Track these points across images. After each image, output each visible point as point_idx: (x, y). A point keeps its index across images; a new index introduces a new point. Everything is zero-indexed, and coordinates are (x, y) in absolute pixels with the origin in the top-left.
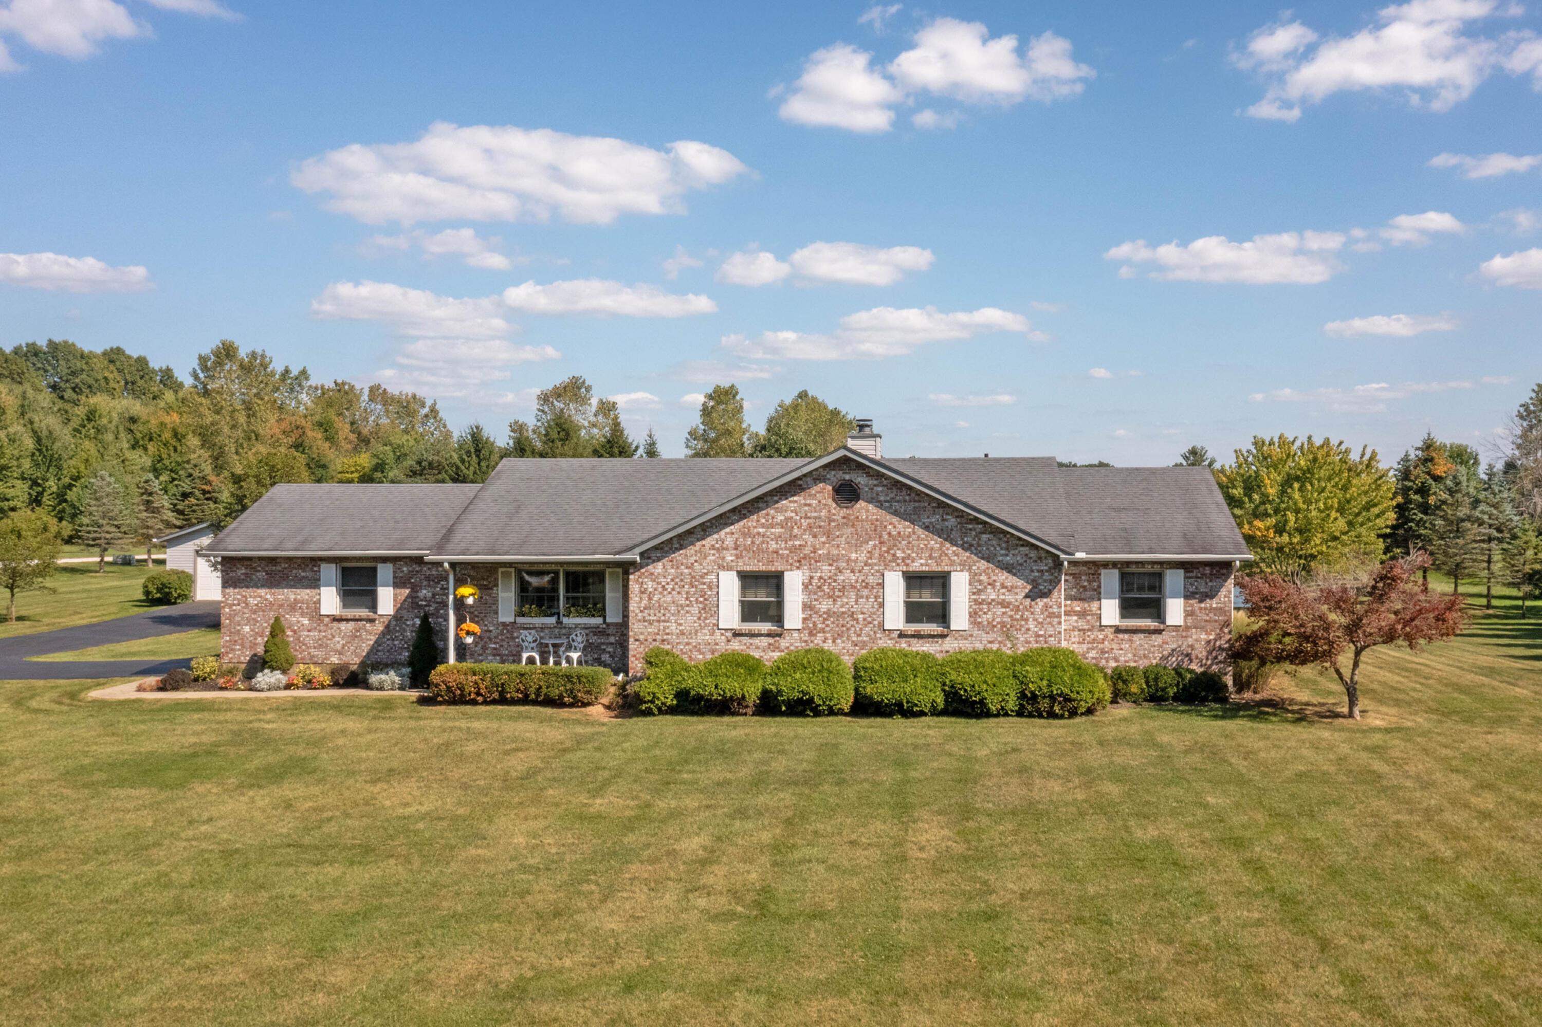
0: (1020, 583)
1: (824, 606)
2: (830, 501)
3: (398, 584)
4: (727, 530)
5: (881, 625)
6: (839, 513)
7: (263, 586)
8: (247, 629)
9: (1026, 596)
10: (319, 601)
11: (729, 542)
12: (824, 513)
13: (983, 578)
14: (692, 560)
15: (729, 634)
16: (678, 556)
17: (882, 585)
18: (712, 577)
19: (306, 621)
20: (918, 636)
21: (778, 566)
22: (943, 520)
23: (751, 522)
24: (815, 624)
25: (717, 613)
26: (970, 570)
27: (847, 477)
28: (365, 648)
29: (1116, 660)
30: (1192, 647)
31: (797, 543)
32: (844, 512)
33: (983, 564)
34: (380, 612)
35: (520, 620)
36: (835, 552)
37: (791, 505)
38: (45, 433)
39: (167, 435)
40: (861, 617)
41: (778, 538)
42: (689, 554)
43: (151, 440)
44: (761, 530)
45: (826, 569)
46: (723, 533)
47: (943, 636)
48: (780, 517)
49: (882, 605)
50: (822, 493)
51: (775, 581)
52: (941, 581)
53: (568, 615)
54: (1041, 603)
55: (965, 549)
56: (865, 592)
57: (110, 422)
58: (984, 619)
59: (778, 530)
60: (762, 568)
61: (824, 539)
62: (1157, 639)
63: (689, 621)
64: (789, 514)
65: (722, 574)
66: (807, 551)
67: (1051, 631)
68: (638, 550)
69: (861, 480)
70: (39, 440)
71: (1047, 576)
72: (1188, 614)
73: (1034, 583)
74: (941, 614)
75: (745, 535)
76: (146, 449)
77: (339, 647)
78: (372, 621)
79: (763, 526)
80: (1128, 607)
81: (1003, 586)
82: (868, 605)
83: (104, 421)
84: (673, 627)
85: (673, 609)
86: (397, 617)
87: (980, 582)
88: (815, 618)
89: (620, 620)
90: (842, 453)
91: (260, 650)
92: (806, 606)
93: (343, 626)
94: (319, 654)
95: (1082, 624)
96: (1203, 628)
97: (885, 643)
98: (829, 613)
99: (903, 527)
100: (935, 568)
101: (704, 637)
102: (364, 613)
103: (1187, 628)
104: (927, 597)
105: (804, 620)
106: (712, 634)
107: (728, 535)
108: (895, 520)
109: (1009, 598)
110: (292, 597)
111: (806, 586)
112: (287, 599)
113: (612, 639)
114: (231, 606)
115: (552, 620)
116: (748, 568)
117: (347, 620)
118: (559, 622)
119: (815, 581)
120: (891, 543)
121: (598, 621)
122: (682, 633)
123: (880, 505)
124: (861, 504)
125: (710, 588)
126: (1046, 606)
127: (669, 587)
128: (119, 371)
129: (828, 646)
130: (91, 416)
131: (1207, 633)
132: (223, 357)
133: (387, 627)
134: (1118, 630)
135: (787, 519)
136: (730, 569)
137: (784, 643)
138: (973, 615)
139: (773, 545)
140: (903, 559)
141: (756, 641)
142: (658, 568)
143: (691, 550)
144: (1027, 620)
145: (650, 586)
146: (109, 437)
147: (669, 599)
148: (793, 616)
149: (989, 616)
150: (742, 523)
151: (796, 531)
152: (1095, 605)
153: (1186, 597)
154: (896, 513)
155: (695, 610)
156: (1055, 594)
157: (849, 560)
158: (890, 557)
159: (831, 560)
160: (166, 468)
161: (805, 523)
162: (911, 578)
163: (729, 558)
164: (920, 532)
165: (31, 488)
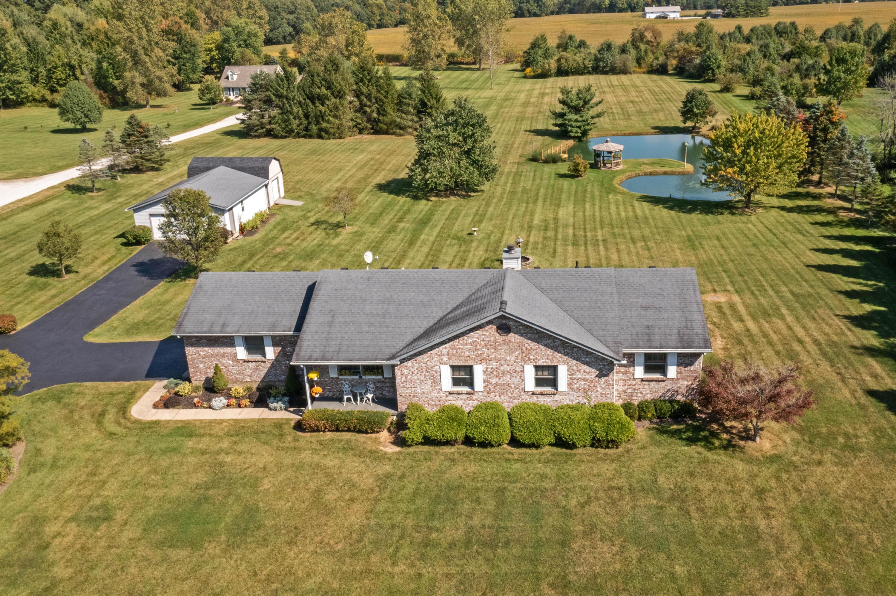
0: (593, 370)
1: (494, 381)
2: (496, 333)
3: (275, 345)
4: (444, 347)
5: (523, 389)
6: (500, 338)
8: (201, 366)
9: (597, 376)
10: (236, 353)
11: (445, 352)
12: (492, 339)
13: (575, 368)
14: (426, 360)
15: (447, 393)
16: (419, 358)
17: (523, 371)
18: (437, 368)
19: (231, 362)
20: (542, 394)
21: (470, 363)
22: (553, 342)
23: (455, 342)
24: (490, 389)
25: (440, 384)
26: (568, 364)
27: (504, 322)
28: (262, 375)
29: (641, 393)
30: (680, 387)
31: (479, 352)
32: (503, 338)
33: (574, 362)
34: (268, 358)
35: (340, 377)
36: (499, 356)
37: (475, 336)
38: (31, 41)
39: (102, 37)
40: (513, 386)
41: (469, 350)
42: (425, 357)
43: (93, 39)
44: (461, 347)
45: (494, 364)
46: (441, 348)
47: (554, 394)
48: (470, 341)
49: (523, 380)
50: (492, 330)
51: (469, 369)
52: (554, 369)
53: (365, 375)
54: (604, 379)
55: (565, 355)
56: (515, 375)
57: (67, 29)
58: (575, 386)
59: (469, 347)
60: (462, 363)
61: (493, 351)
62: (662, 384)
63: (427, 387)
64: (474, 339)
65: (442, 366)
66: (485, 356)
67: (608, 391)
68: (398, 359)
69: (511, 323)
70: (29, 45)
71: (607, 367)
72: (678, 373)
73: (600, 370)
74: (553, 383)
75: (452, 349)
76: (91, 45)
77: (249, 373)
78: (264, 362)
79: (461, 345)
80: (648, 369)
82: (517, 380)
83: (63, 29)
84: (419, 390)
86: (277, 360)
87: (573, 370)
88: (490, 386)
89: (391, 376)
90: (501, 313)
91: (211, 375)
92: (485, 381)
93: (250, 364)
94: (240, 377)
95: (624, 377)
96: (685, 379)
97: (526, 399)
98: (496, 384)
99: (534, 345)
100: (550, 364)
101: (434, 394)
102: (259, 357)
103: (678, 379)
104: (546, 375)
105: (485, 387)
106: (439, 393)
107: (444, 349)
108: (529, 342)
109: (588, 377)
110: (222, 351)
111: (485, 372)
112: (220, 352)
113: (388, 385)
114: (191, 355)
115: (357, 377)
116: (455, 364)
117: (252, 362)
118: (361, 377)
119: (489, 370)
120: (528, 352)
121: (380, 377)
122: (424, 393)
123: (522, 335)
124: (511, 334)
125: (436, 373)
126: (606, 381)
127: (416, 372)
129: (497, 398)
130: (55, 25)
131: (688, 381)
133: (272, 364)
134: (642, 380)
135: (474, 342)
136: (446, 364)
137: (474, 397)
138: (569, 385)
139: (467, 353)
140: (534, 360)
141: (461, 396)
142: (409, 364)
144: (596, 387)
145: (406, 372)
146: (69, 41)
147: (416, 377)
148: (479, 384)
149: (578, 385)
151: (478, 347)
152: (631, 369)
153: (678, 365)
154: (529, 339)
155: (429, 382)
156: (611, 375)
157: (506, 360)
158: (527, 359)
159: (497, 360)
160: (105, 57)
161: (483, 343)
162: (538, 368)
163: (445, 359)
164: (542, 347)
165: (31, 73)
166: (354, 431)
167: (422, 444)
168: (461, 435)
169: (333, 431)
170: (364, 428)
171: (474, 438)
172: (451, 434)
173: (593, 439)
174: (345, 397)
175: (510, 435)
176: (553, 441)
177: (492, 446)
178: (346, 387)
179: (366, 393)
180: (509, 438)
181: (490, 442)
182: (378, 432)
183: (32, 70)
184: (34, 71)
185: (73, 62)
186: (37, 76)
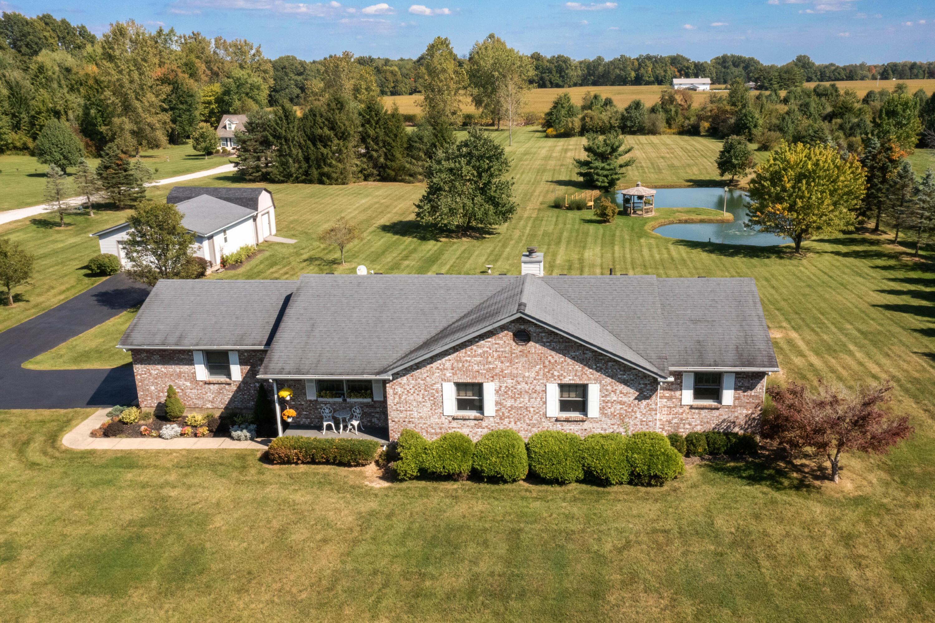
0: (632, 391)
1: (509, 403)
2: (512, 342)
3: (242, 363)
4: (447, 358)
5: (545, 415)
6: (517, 348)
7: (159, 364)
8: (153, 388)
9: (636, 399)
10: (195, 373)
11: (448, 365)
12: (507, 349)
13: (609, 388)
14: (425, 375)
15: (450, 419)
16: (416, 373)
17: (545, 391)
18: (438, 386)
19: (188, 384)
20: (567, 421)
21: (479, 380)
22: (584, 354)
23: (461, 353)
24: (503, 413)
25: (442, 406)
26: (600, 383)
27: (522, 327)
28: (227, 400)
29: (690, 424)
30: (737, 417)
31: (491, 366)
32: (520, 348)
33: (609, 380)
34: (233, 379)
35: (320, 399)
36: (516, 372)
37: (485, 344)
38: (14, 84)
39: (91, 82)
40: (532, 410)
41: (478, 363)
42: (423, 372)
43: (81, 85)
44: (468, 359)
45: (510, 382)
46: (444, 360)
47: (583, 421)
48: (480, 351)
49: (545, 403)
50: (506, 337)
51: (478, 388)
52: (583, 389)
53: (350, 397)
54: (644, 402)
55: (597, 371)
56: (535, 395)
57: (54, 73)
58: (609, 411)
59: (479, 359)
60: (469, 380)
61: (508, 364)
62: (716, 413)
63: (425, 410)
64: (485, 349)
65: (444, 384)
66: (497, 371)
67: (650, 418)
68: (391, 373)
69: (532, 329)
70: (11, 88)
71: (649, 387)
72: (736, 399)
73: (641, 391)
74: (582, 407)
75: (457, 361)
76: (79, 91)
77: (211, 399)
78: (229, 384)
79: (469, 356)
80: (699, 394)
81: (621, 392)
82: (536, 403)
83: (50, 73)
84: (415, 414)
85: (415, 404)
86: (245, 382)
87: (607, 390)
88: (503, 410)
89: (382, 399)
90: (519, 315)
91: (163, 400)
92: (497, 403)
93: (212, 387)
94: (199, 403)
95: (669, 404)
96: (745, 407)
97: (548, 426)
98: (511, 407)
99: (559, 357)
100: (578, 382)
101: (435, 420)
102: (223, 379)
103: (735, 407)
104: (573, 397)
105: (497, 411)
106: (440, 418)
107: (447, 361)
108: (553, 353)
109: (625, 399)
110: (178, 370)
111: (497, 392)
112: (175, 371)
113: (378, 410)
114: (141, 375)
115: (340, 400)
116: (461, 381)
117: (214, 384)
118: (345, 400)
119: (503, 389)
120: (551, 367)
121: (369, 400)
122: (421, 418)
123: (544, 345)
124: (531, 344)
125: (437, 392)
126: (648, 405)
127: (412, 391)
128: (54, 31)
129: (512, 425)
130: (41, 69)
131: (747, 410)
132: (118, 36)
133: (239, 387)
134: (691, 407)
135: (484, 352)
136: (450, 381)
137: (484, 424)
138: (602, 409)
139: (476, 368)
140: (558, 377)
141: (467, 422)
142: (404, 380)
143: (424, 370)
144: (635, 412)
145: (399, 390)
146: (55, 85)
147: (412, 398)
148: (490, 407)
149: (612, 410)
150: (455, 354)
151: (490, 359)
152: (678, 393)
153: (736, 389)
154: (553, 349)
155: (428, 404)
156: (654, 397)
157: (524, 377)
158: (550, 375)
159: (513, 376)
160: (93, 104)
161: (496, 354)
162: (563, 387)
163: (449, 374)
164: (569, 360)
165: (12, 119)
166: (333, 464)
167: (418, 478)
168: (466, 468)
169: (308, 463)
170: (346, 460)
171: (483, 471)
172: (453, 466)
173: (632, 474)
174: (325, 424)
175: (527, 468)
176: (581, 476)
177: (505, 482)
178: (327, 412)
179: (351, 418)
180: (526, 472)
181: (502, 477)
182: (363, 465)
183: (14, 116)
184: (17, 117)
185: (58, 107)
186: (19, 122)
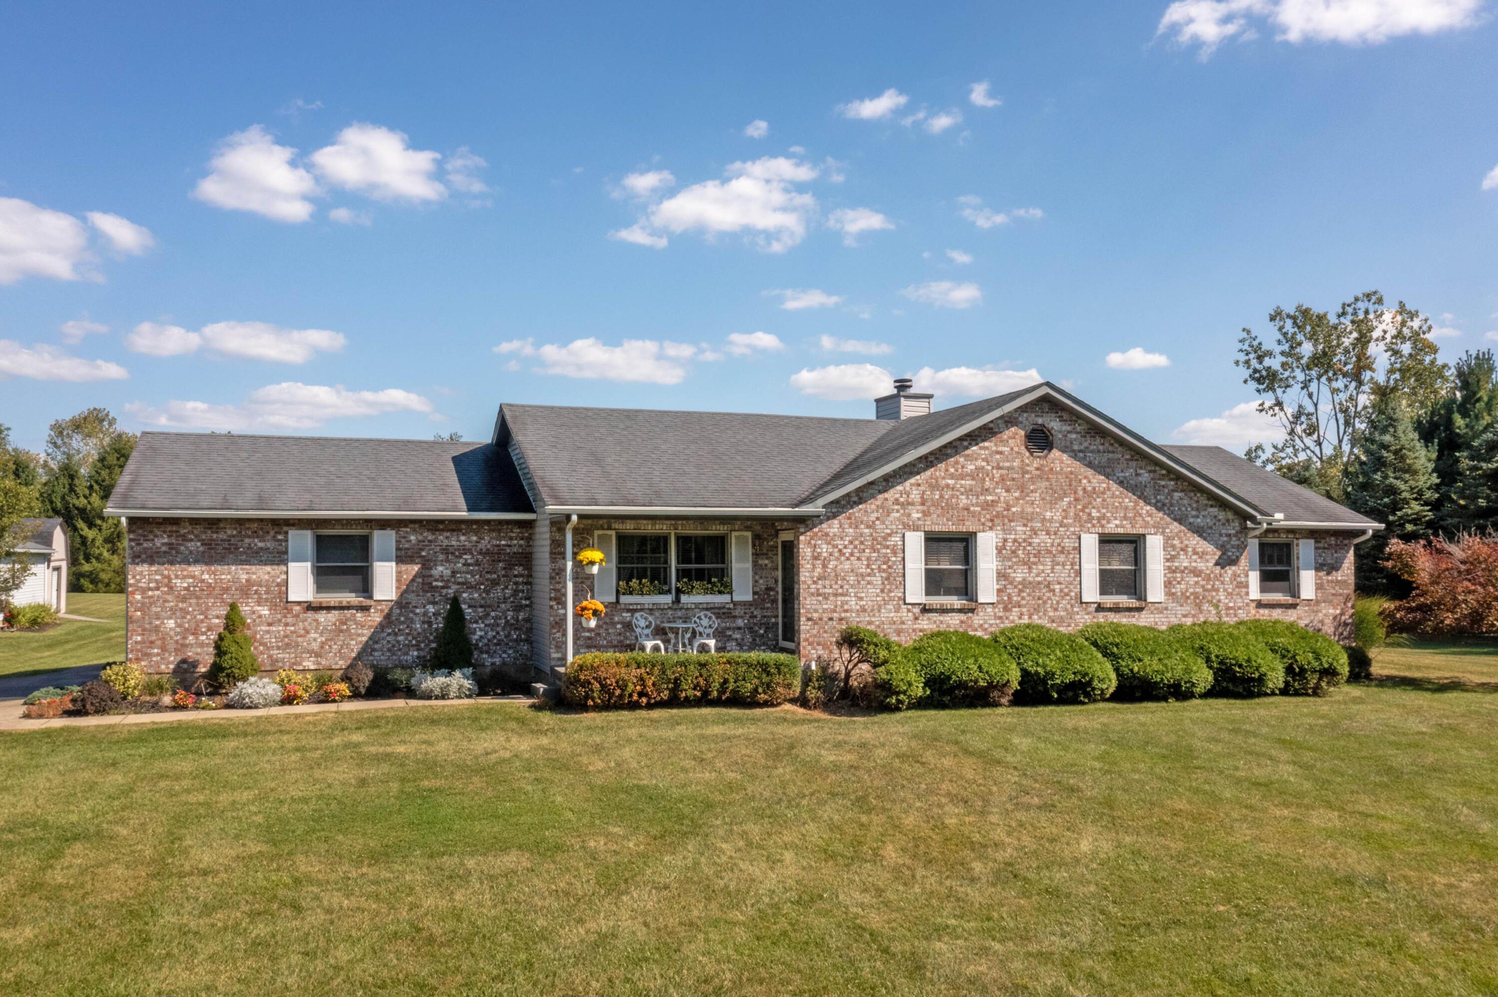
1: (1019, 574)
2: (1023, 449)
3: (402, 557)
4: (912, 480)
5: (1079, 596)
6: (1034, 463)
7: (196, 562)
8: (171, 623)
10: (286, 583)
11: (915, 496)
12: (1016, 463)
13: (1176, 542)
14: (873, 516)
15: (917, 610)
16: (857, 511)
17: (1079, 550)
18: (897, 539)
19: (265, 611)
20: (1116, 609)
21: (969, 526)
22: (1137, 475)
23: (939, 471)
24: (1010, 596)
25: (903, 584)
26: (1163, 533)
27: (1040, 421)
28: (355, 647)
30: (1322, 622)
31: (989, 498)
32: (1037, 462)
33: (1175, 527)
34: (377, 596)
35: (624, 599)
36: (1030, 510)
37: (981, 452)
40: (1057, 587)
41: (968, 492)
42: (869, 510)
44: (951, 482)
45: (1020, 530)
46: (907, 484)
47: (1140, 609)
48: (970, 467)
49: (1079, 573)
50: (1014, 439)
51: (960, 544)
52: (1133, 546)
54: (1230, 570)
55: (1159, 509)
56: (1061, 558)
58: (1178, 589)
59: (968, 482)
60: (951, 527)
61: (1017, 494)
62: (1293, 614)
64: (980, 463)
65: (908, 535)
68: (822, 501)
69: (1054, 424)
71: (1234, 542)
72: (1319, 587)
74: (1132, 583)
75: (932, 487)
79: (952, 477)
80: (1267, 579)
81: (1195, 553)
84: (853, 603)
85: (852, 579)
86: (402, 604)
87: (1173, 547)
88: (1010, 589)
89: (749, 597)
90: (1045, 390)
91: (192, 654)
92: (1001, 575)
94: (286, 658)
96: (1331, 602)
98: (1024, 583)
99: (1098, 481)
100: (1130, 530)
101: (888, 614)
102: (353, 598)
103: (1318, 602)
104: (1119, 564)
105: (999, 591)
106: (898, 610)
107: (914, 487)
108: (1090, 472)
109: (1201, 565)
110: (244, 577)
111: (1000, 550)
112: (235, 580)
114: (143, 591)
116: (937, 528)
117: (329, 608)
118: (676, 600)
119: (1009, 544)
120: (1086, 500)
121: (725, 598)
122: (863, 610)
123: (1074, 455)
124: (1055, 453)
125: (895, 553)
126: (1235, 575)
127: (847, 551)
131: (1335, 608)
133: (388, 617)
134: (1259, 604)
135: (978, 469)
136: (916, 529)
137: (976, 620)
138: (1168, 584)
139: (964, 501)
140: (1099, 519)
141: (949, 616)
142: (833, 527)
143: (871, 506)
145: (824, 549)
147: (847, 566)
148: (986, 584)
149: (1183, 586)
150: (928, 473)
151: (987, 483)
153: (1316, 569)
154: (1090, 465)
155: (877, 580)
156: (1242, 561)
157: (1044, 520)
158: (1085, 517)
159: (1026, 519)
161: (997, 474)
162: (1107, 541)
163: (915, 515)
164: (1114, 487)
178: (641, 625)
182: (769, 706)
